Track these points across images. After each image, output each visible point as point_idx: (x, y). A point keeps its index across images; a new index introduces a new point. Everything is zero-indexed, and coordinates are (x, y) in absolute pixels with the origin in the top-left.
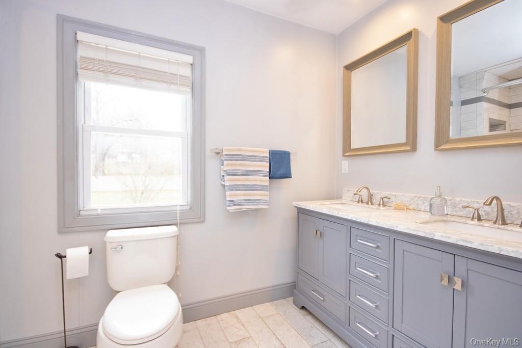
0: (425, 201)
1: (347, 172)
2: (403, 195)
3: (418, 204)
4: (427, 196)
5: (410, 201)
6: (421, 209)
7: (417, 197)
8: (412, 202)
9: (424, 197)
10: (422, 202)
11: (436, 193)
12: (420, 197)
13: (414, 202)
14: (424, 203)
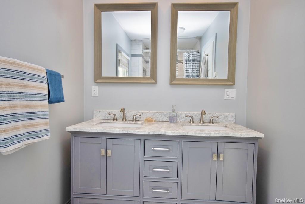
0: (162, 115)
1: (97, 95)
2: (148, 112)
3: (158, 117)
4: (164, 112)
5: (153, 116)
6: (160, 120)
7: (157, 112)
8: (154, 116)
9: (162, 113)
10: (160, 116)
11: (172, 109)
12: (159, 113)
13: (155, 116)
14: (162, 116)
